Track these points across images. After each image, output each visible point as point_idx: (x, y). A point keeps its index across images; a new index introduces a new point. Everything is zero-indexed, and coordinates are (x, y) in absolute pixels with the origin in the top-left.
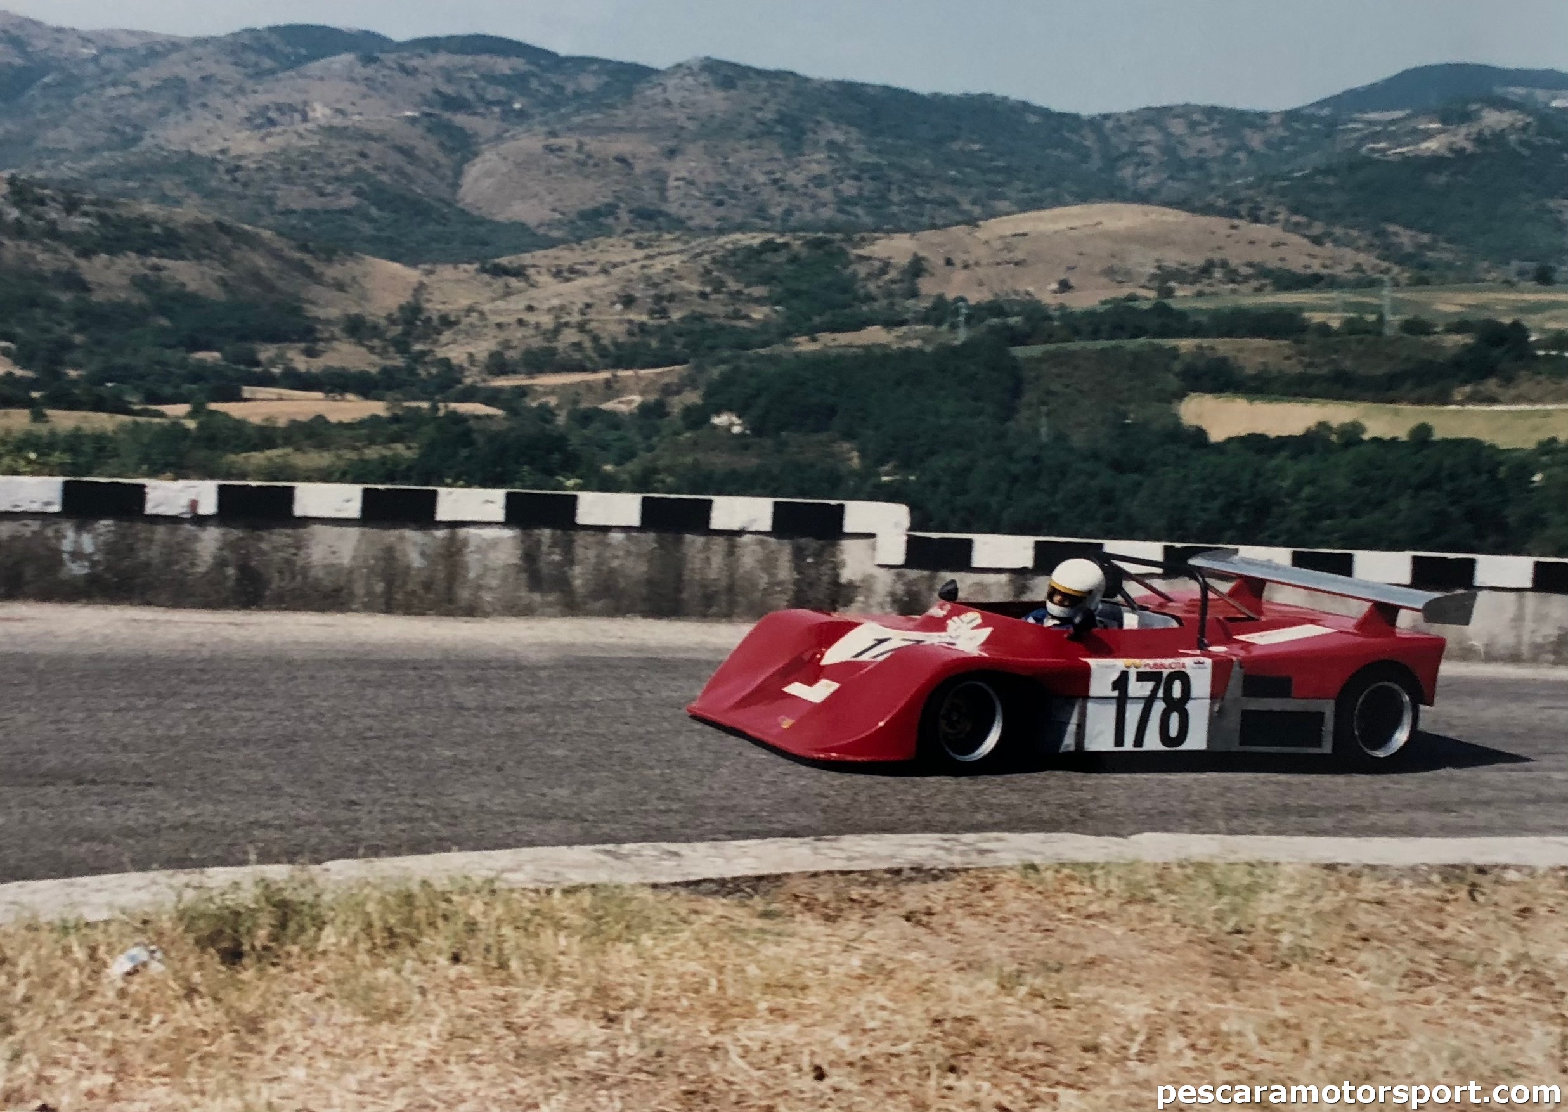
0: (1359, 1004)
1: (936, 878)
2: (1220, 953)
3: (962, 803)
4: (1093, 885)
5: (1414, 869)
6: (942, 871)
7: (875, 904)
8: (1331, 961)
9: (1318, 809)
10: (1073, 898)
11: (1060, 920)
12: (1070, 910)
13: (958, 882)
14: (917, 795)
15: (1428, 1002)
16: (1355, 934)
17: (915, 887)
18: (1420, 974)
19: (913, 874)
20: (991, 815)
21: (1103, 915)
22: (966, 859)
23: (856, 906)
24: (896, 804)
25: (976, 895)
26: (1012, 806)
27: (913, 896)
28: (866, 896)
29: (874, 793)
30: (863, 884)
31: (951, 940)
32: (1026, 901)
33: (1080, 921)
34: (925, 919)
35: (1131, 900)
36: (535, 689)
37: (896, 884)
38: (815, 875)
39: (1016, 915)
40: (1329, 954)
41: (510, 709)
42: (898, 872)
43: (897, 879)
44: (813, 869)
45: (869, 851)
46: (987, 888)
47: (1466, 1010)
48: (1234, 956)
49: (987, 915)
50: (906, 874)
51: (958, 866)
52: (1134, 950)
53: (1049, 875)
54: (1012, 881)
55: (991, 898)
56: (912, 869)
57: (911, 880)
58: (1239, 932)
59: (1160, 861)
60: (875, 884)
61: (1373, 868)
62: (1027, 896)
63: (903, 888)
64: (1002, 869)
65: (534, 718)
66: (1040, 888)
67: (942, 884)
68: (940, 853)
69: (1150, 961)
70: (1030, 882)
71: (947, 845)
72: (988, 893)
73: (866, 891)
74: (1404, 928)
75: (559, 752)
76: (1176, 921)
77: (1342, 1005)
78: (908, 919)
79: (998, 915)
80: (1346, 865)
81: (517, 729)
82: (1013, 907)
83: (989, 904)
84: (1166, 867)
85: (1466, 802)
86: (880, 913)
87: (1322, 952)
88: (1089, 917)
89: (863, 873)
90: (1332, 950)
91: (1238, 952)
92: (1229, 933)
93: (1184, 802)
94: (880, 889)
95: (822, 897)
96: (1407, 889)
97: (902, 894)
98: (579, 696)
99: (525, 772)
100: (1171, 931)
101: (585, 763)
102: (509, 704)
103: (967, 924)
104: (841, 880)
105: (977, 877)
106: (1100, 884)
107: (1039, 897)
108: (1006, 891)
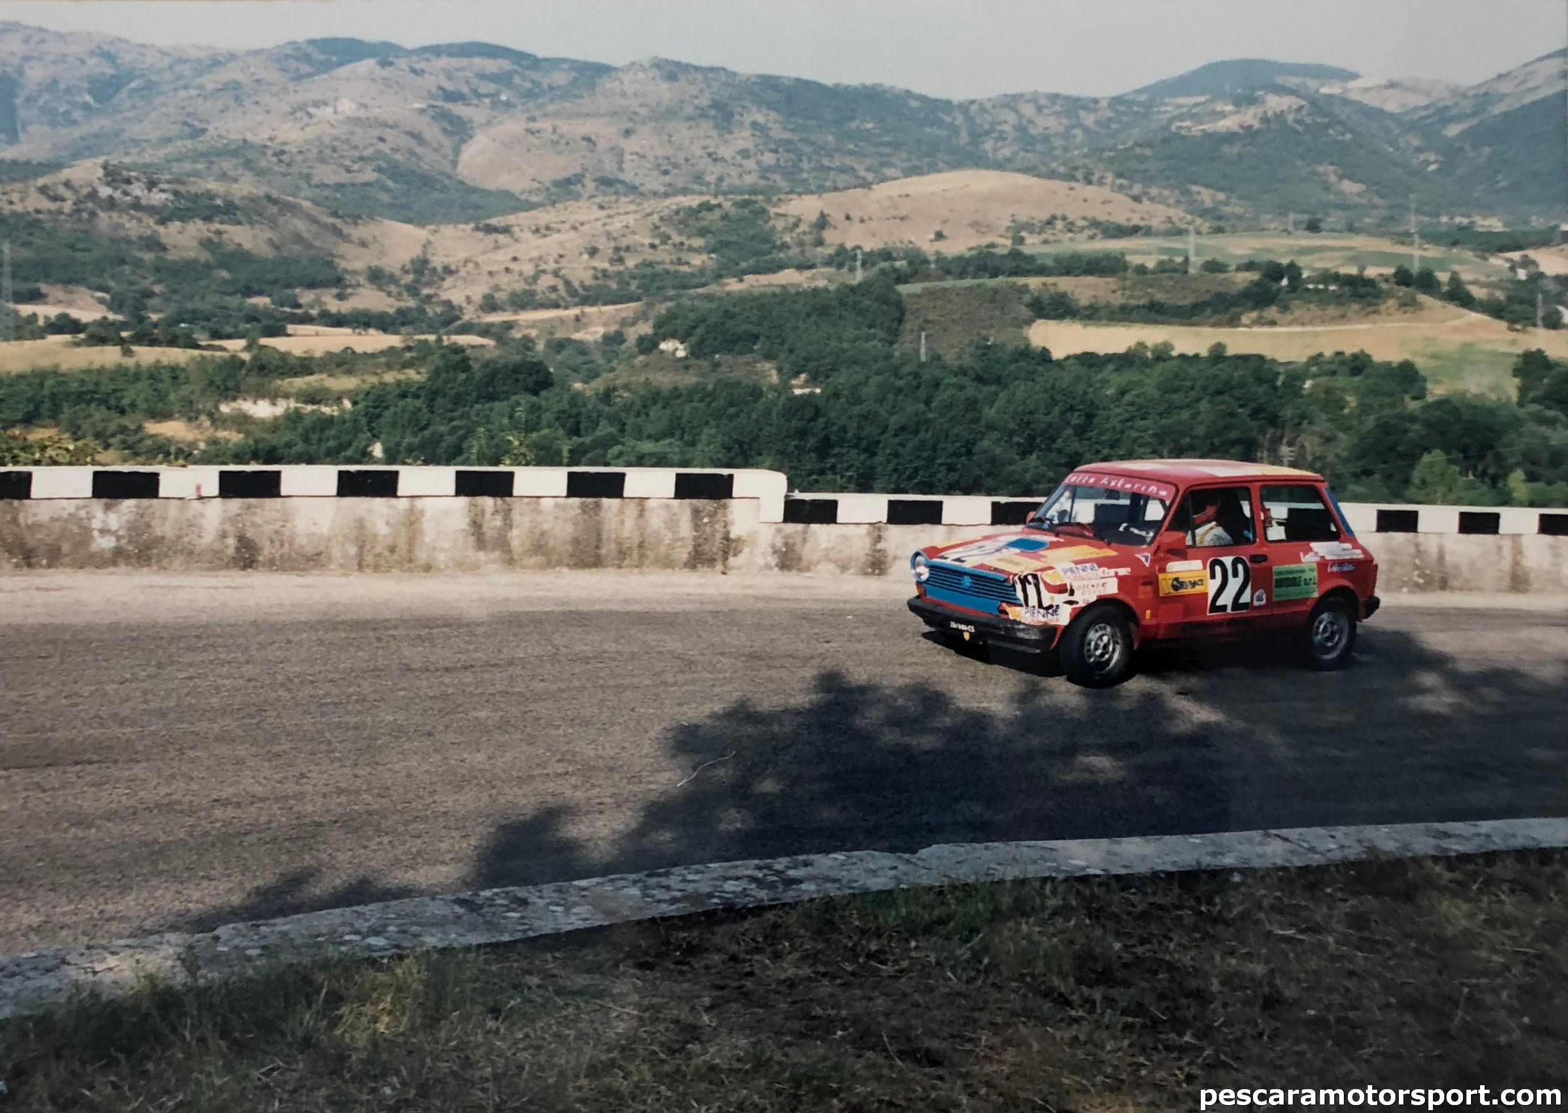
1: (744, 918)
6: (751, 910)
17: (726, 927)
19: (726, 915)
22: (773, 894)
30: (681, 929)
36: (472, 647)
37: (710, 925)
38: (638, 924)
41: (447, 669)
42: (713, 914)
43: (711, 920)
50: (720, 915)
51: (766, 903)
59: (937, 883)
60: (693, 928)
61: (1120, 879)
63: (716, 929)
64: (802, 907)
65: (468, 678)
67: (749, 924)
68: (752, 887)
75: (483, 714)
80: (1097, 876)
81: (450, 691)
84: (941, 891)
89: (682, 918)
98: (506, 653)
99: (451, 737)
101: (504, 725)
102: (447, 664)
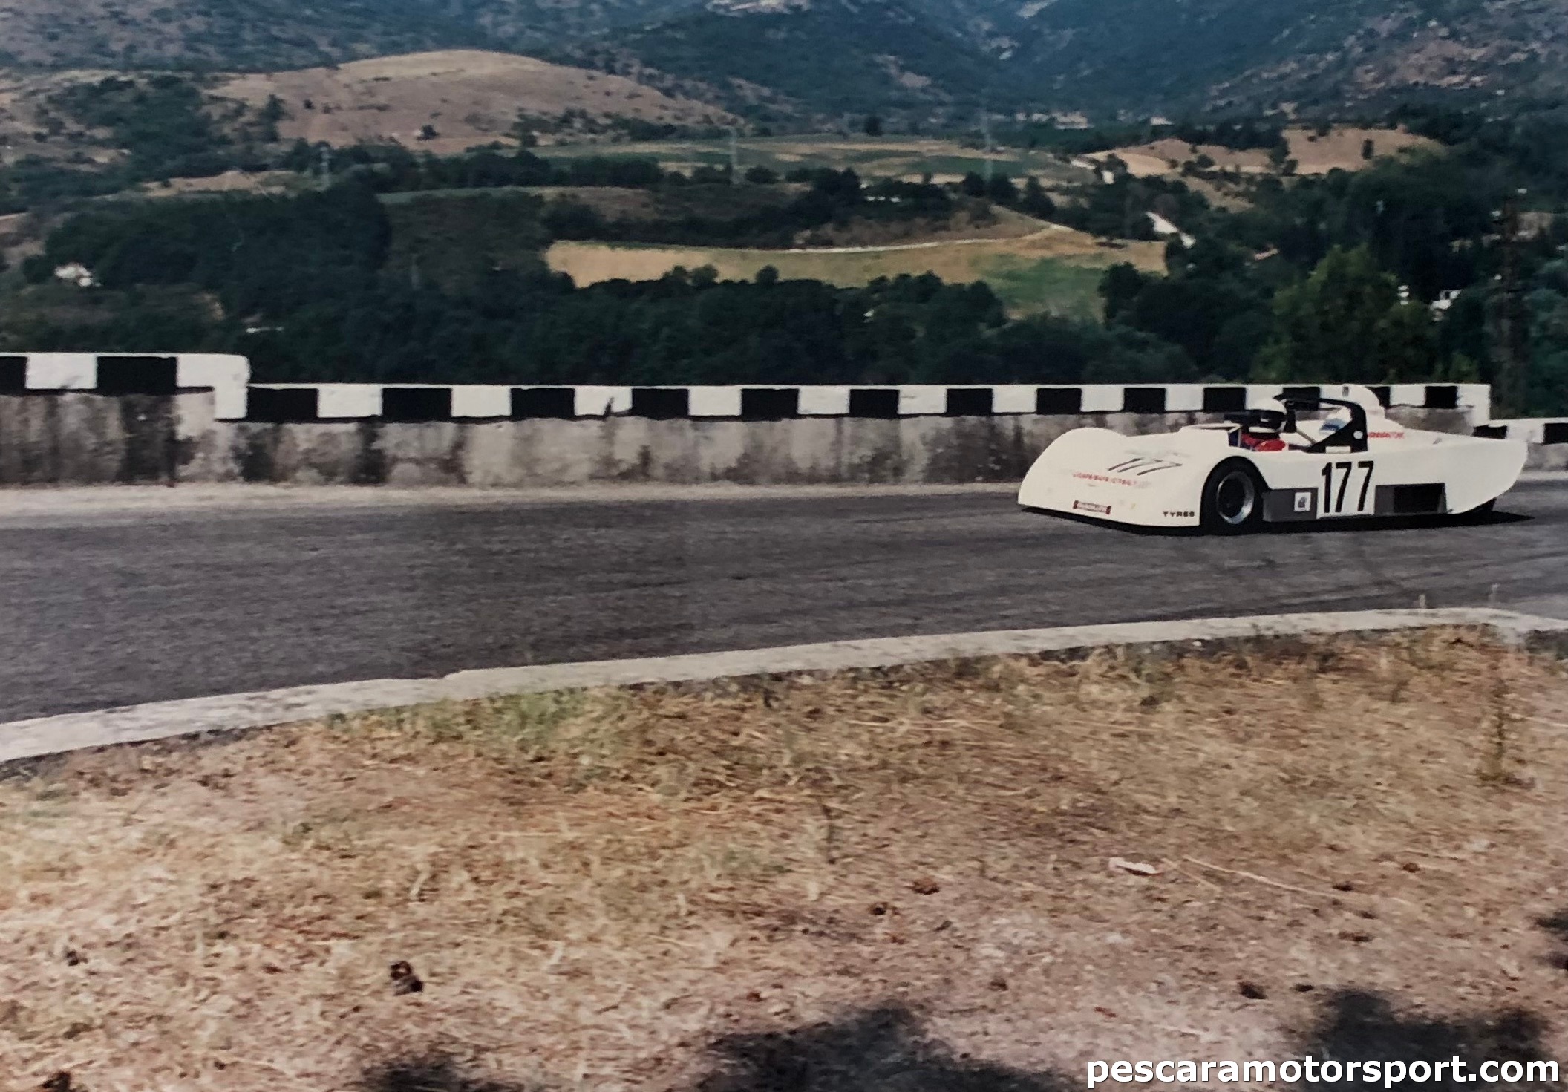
0: (649, 817)
1: (238, 738)
2: (518, 782)
3: (301, 654)
4: (400, 729)
5: (715, 682)
6: (244, 731)
7: (170, 772)
8: (627, 778)
9: (649, 630)
10: (379, 744)
11: (364, 767)
12: (374, 756)
13: (261, 740)
14: (255, 652)
15: (714, 808)
16: (653, 749)
17: (213, 750)
18: (710, 782)
19: (211, 737)
20: (332, 665)
21: (409, 758)
22: (271, 716)
23: (149, 775)
24: (232, 663)
25: (279, 751)
26: (353, 654)
27: (211, 760)
28: (160, 765)
29: (209, 653)
30: (157, 753)
31: (246, 801)
32: (330, 751)
33: (385, 765)
34: (224, 781)
35: (439, 739)
37: (193, 748)
38: (101, 749)
39: (319, 767)
40: (625, 772)
42: (195, 736)
43: (194, 743)
44: (99, 744)
45: (165, 717)
46: (292, 743)
47: (748, 812)
48: (533, 784)
49: (289, 770)
50: (204, 738)
51: (260, 724)
52: (433, 788)
53: (356, 724)
54: (316, 733)
55: (293, 753)
56: (210, 732)
57: (208, 743)
58: (540, 759)
59: (471, 698)
60: (170, 752)
61: (677, 685)
62: (332, 746)
63: (201, 752)
64: (308, 723)
66: (346, 738)
67: (244, 744)
68: (245, 713)
69: (449, 799)
70: (336, 732)
71: (252, 703)
72: (293, 748)
73: (160, 760)
74: (700, 739)
76: (479, 755)
77: (632, 819)
78: (204, 783)
79: (301, 769)
80: (652, 684)
82: (317, 759)
83: (292, 759)
84: (476, 703)
85: (785, 613)
86: (175, 781)
87: (618, 771)
88: (393, 761)
89: (156, 742)
90: (627, 767)
91: (537, 779)
92: (532, 761)
93: (524, 635)
94: (175, 756)
95: (110, 771)
96: (709, 703)
97: (200, 758)
100: (474, 765)
103: (268, 782)
104: (133, 752)
105: (281, 733)
106: (407, 727)
107: (345, 746)
108: (310, 743)
